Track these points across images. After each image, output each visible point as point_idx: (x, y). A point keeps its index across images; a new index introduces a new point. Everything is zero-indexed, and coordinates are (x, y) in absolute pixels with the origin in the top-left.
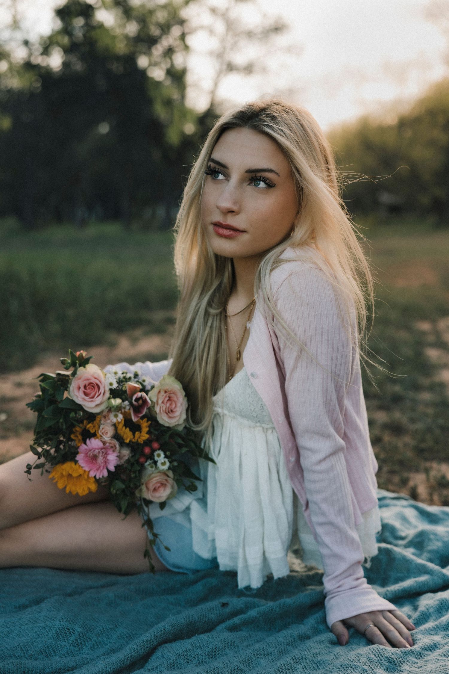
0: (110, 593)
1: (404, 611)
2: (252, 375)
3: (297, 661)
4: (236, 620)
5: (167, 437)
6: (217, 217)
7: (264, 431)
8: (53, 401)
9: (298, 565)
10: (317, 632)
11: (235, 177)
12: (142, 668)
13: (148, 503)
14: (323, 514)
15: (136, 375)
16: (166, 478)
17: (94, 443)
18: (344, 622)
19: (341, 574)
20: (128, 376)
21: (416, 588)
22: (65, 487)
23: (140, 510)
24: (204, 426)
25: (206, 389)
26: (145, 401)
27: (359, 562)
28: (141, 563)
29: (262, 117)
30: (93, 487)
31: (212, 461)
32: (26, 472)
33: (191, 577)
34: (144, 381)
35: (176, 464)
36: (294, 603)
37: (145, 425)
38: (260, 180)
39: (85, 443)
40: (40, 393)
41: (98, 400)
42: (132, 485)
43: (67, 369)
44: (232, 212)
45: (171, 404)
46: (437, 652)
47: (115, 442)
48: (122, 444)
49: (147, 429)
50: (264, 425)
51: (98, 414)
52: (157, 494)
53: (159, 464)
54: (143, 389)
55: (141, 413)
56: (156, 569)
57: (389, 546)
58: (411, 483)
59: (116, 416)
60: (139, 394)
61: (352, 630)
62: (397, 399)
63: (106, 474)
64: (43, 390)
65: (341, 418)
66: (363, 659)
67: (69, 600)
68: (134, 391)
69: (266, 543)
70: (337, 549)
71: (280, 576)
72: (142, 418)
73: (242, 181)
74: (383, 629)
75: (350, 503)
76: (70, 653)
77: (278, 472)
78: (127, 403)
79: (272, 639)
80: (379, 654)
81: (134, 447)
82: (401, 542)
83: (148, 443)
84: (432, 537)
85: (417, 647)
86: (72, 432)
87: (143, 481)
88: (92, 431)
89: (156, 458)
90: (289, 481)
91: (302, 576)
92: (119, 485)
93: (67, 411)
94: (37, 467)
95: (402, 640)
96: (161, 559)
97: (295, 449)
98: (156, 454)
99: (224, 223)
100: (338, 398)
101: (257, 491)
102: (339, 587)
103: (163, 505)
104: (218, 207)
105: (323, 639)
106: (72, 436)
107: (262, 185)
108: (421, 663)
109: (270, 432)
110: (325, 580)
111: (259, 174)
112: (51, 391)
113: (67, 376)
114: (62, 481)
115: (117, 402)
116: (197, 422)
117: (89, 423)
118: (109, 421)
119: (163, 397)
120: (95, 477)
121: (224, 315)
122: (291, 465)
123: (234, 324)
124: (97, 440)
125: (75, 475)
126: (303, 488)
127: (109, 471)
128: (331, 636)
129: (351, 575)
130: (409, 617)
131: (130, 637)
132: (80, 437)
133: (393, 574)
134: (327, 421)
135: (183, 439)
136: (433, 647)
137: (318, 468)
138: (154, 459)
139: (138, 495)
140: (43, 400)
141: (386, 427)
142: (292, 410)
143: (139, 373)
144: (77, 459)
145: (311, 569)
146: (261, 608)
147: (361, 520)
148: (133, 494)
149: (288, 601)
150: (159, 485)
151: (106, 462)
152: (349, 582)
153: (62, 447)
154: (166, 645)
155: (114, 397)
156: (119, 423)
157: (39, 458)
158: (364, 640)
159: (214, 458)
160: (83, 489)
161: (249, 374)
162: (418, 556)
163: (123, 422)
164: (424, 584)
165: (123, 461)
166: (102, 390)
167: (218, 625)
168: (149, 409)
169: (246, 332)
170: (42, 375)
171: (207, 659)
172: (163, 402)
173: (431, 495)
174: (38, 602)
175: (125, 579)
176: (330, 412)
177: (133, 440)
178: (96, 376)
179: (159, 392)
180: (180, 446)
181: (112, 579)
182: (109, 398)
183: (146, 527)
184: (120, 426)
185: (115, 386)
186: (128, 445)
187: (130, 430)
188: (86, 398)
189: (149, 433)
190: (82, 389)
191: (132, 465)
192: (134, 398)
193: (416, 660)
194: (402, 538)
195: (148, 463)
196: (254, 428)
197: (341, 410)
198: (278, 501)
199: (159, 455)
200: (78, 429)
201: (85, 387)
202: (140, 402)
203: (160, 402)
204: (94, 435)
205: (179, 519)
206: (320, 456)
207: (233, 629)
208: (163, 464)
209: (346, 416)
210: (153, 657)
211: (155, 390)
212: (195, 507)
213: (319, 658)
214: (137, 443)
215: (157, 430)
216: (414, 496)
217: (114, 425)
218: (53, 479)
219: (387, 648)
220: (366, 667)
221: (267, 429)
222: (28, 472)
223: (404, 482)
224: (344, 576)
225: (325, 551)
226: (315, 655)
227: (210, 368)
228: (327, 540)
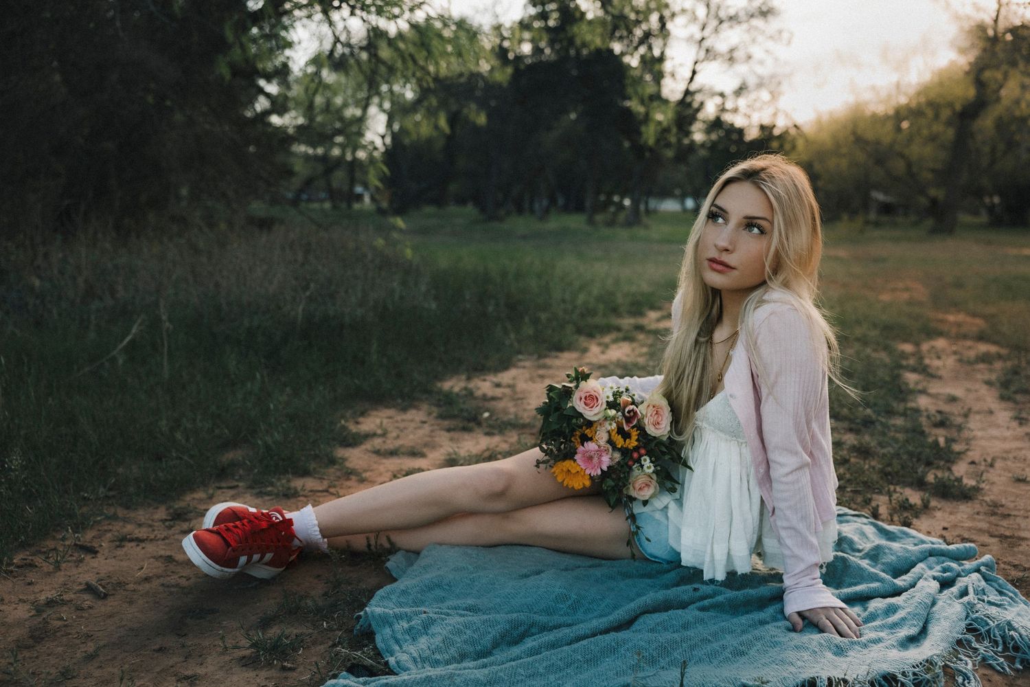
0: (597, 572)
1: (855, 611)
2: (731, 396)
3: (757, 639)
4: (706, 602)
5: (653, 445)
6: (713, 254)
7: (739, 445)
8: (558, 408)
9: (760, 566)
10: (775, 619)
11: (733, 221)
12: (628, 629)
13: (632, 499)
14: (787, 520)
15: (627, 390)
16: (650, 479)
17: (591, 446)
18: (800, 614)
19: (798, 573)
20: (621, 390)
21: (867, 593)
22: (564, 481)
23: (626, 506)
24: (686, 437)
25: (690, 406)
26: (635, 413)
27: (816, 565)
28: (624, 550)
29: (763, 175)
30: (588, 483)
31: (690, 468)
32: (536, 466)
33: (665, 566)
34: (634, 395)
35: (659, 468)
36: (756, 593)
37: (634, 434)
38: (755, 226)
39: (583, 445)
40: (547, 401)
41: (596, 410)
42: (620, 484)
43: (571, 382)
44: (727, 250)
45: (658, 417)
46: (881, 645)
47: (608, 446)
48: (614, 447)
49: (637, 437)
50: (739, 440)
51: (596, 422)
52: (642, 493)
53: (645, 467)
54: (633, 403)
55: (632, 423)
56: (636, 557)
57: (845, 555)
58: (874, 504)
59: (611, 424)
60: (632, 407)
61: (806, 621)
62: (868, 423)
63: (599, 472)
64: (550, 398)
65: (808, 438)
66: (815, 643)
67: (564, 573)
68: (627, 404)
69: (732, 541)
70: (798, 551)
71: (744, 572)
72: (633, 427)
73: (739, 225)
74: (833, 622)
75: (812, 512)
76: (567, 614)
77: (748, 482)
78: (620, 413)
79: (735, 620)
80: (829, 641)
81: (625, 452)
82: (857, 554)
83: (636, 449)
84: (887, 551)
85: (863, 639)
86: (572, 435)
87: (630, 481)
88: (590, 436)
89: (643, 462)
90: (757, 489)
91: (765, 573)
92: (610, 483)
93: (570, 418)
94: (544, 462)
95: (850, 632)
96: (641, 549)
97: (765, 461)
98: (642, 459)
99: (718, 259)
100: (806, 420)
101: (729, 496)
102: (797, 584)
103: (645, 503)
104: (716, 246)
105: (780, 625)
106: (573, 439)
107: (756, 230)
108: (865, 651)
109: (744, 445)
110: (784, 577)
111: (755, 221)
112: (557, 400)
113: (571, 388)
114: (562, 475)
115: (612, 412)
116: (680, 433)
117: (587, 429)
118: (604, 428)
119: (651, 410)
120: (590, 475)
121: (710, 341)
122: (760, 476)
123: (719, 350)
124: (593, 443)
125: (573, 471)
126: (770, 497)
127: (602, 470)
128: (788, 624)
129: (808, 575)
130: (859, 615)
131: (616, 608)
132: (579, 440)
133: (848, 580)
134: (795, 439)
135: (666, 447)
136: (878, 641)
137: (784, 479)
138: (641, 463)
139: (625, 492)
140: (550, 406)
141: (854, 449)
142: (765, 428)
143: (630, 388)
144: (575, 458)
145: (773, 569)
146: (728, 595)
147: (821, 528)
148: (621, 491)
149: (751, 592)
150: (644, 485)
151: (600, 462)
152: (806, 580)
153: (562, 446)
154: (647, 615)
155: (610, 408)
156: (613, 430)
157: (546, 455)
158: (817, 630)
159: (692, 466)
160: (579, 485)
161: (728, 395)
162: (873, 567)
163: (616, 430)
164: (875, 589)
165: (613, 463)
166: (600, 402)
167: (689, 605)
168: (639, 420)
169: (728, 359)
170: (550, 385)
171: (681, 630)
172: (651, 416)
173: (891, 515)
174: (538, 573)
175: (608, 563)
176: (799, 433)
177: (624, 446)
178: (595, 389)
179: (649, 406)
180: (663, 453)
181: (597, 561)
182: (606, 409)
183: (629, 520)
184: (613, 433)
185: (611, 399)
186: (619, 450)
187: (622, 437)
188: (586, 407)
189: (637, 440)
190: (583, 399)
191: (622, 466)
192: (626, 410)
193: (861, 650)
194: (859, 551)
195: (635, 466)
196: (730, 441)
197: (809, 432)
198: (746, 507)
199: (645, 460)
200: (578, 433)
201: (586, 398)
202: (632, 414)
203: (649, 415)
204: (591, 439)
205: (658, 516)
206: (787, 470)
207: (703, 609)
208: (649, 468)
209: (813, 437)
210: (637, 623)
211: (645, 404)
212: (673, 506)
213: (776, 639)
214: (627, 449)
215: (645, 439)
216: (875, 515)
217: (609, 432)
218: (554, 473)
219: (836, 637)
220: (816, 649)
221: (742, 443)
222: (537, 466)
223: (867, 502)
224: (802, 575)
225: (787, 552)
226: (773, 636)
227: (695, 387)
228: (789, 542)
